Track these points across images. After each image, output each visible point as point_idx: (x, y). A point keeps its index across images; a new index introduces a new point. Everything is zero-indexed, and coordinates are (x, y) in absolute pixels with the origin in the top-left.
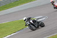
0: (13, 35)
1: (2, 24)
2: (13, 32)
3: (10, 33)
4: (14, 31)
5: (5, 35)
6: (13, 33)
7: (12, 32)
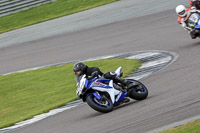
0: (54, 116)
1: (18, 74)
2: (54, 105)
3: (45, 109)
4: (60, 99)
5: (29, 115)
6: (55, 108)
7: (50, 103)
